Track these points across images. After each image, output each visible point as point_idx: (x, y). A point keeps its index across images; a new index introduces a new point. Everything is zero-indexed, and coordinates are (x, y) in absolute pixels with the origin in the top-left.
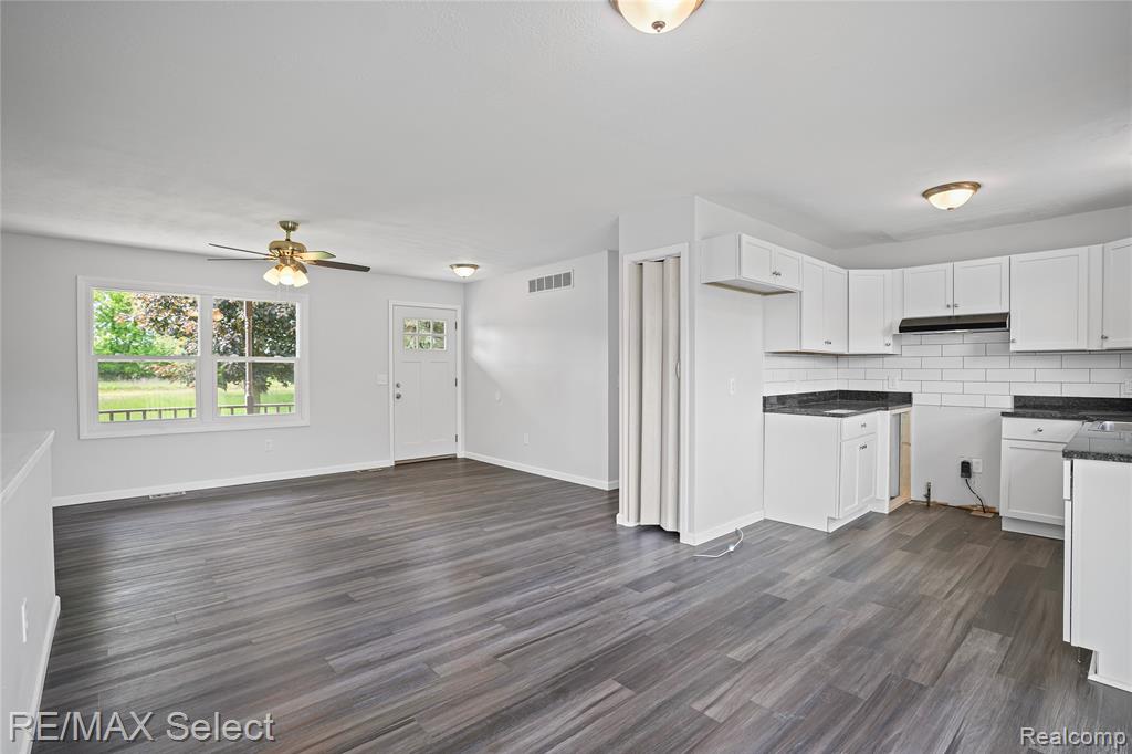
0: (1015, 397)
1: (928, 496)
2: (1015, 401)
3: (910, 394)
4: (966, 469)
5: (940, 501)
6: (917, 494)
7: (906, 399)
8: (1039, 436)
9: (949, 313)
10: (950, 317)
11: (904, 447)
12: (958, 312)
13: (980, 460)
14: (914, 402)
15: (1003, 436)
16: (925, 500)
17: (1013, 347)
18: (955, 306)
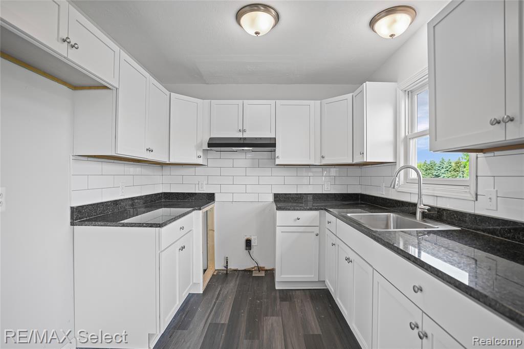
0: (275, 194)
1: (226, 267)
2: (275, 198)
3: (213, 194)
4: (248, 243)
5: (233, 268)
6: (219, 265)
7: (210, 197)
8: (298, 223)
9: (240, 135)
10: (241, 138)
11: (210, 233)
12: (245, 136)
13: (256, 237)
14: (216, 199)
15: (277, 225)
16: (224, 268)
17: (278, 162)
18: (244, 131)
